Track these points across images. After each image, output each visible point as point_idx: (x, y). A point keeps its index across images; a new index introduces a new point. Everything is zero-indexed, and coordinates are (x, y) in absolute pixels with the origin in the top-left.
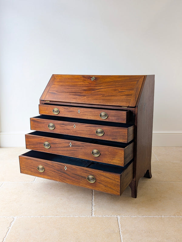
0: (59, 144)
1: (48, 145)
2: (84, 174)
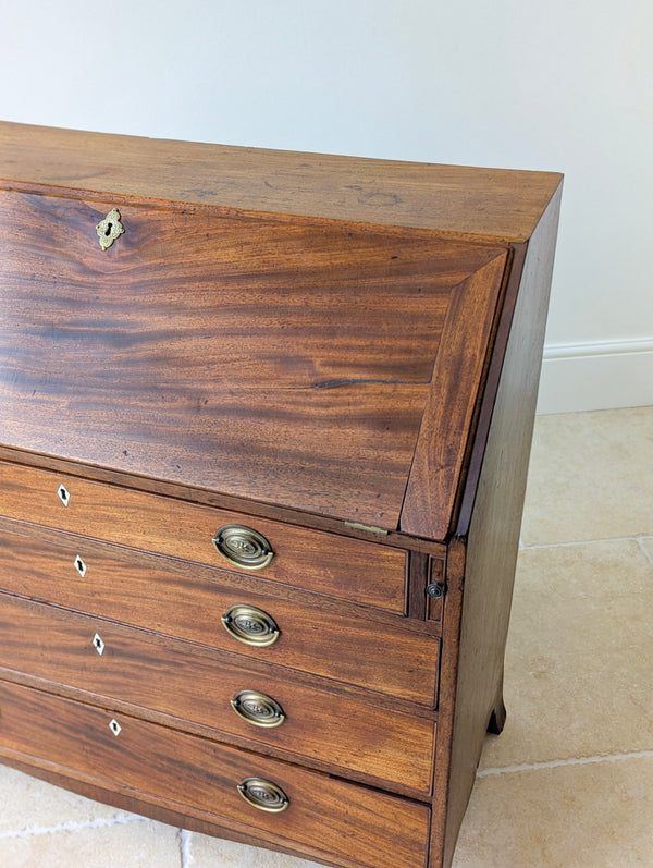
0: (27, 628)
2: (220, 769)
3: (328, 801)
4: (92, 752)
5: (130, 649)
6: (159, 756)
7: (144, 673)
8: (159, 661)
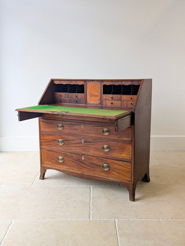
0: (72, 140)
1: (62, 142)
2: (99, 163)
3: (116, 166)
4: (79, 165)
5: (88, 141)
6: (90, 163)
7: (89, 145)
8: (92, 142)
